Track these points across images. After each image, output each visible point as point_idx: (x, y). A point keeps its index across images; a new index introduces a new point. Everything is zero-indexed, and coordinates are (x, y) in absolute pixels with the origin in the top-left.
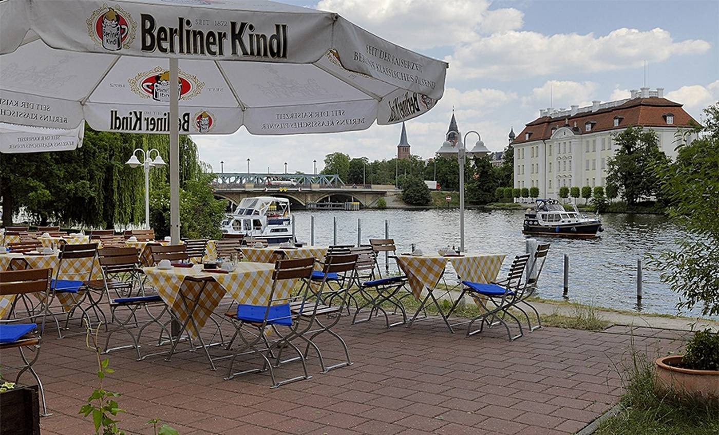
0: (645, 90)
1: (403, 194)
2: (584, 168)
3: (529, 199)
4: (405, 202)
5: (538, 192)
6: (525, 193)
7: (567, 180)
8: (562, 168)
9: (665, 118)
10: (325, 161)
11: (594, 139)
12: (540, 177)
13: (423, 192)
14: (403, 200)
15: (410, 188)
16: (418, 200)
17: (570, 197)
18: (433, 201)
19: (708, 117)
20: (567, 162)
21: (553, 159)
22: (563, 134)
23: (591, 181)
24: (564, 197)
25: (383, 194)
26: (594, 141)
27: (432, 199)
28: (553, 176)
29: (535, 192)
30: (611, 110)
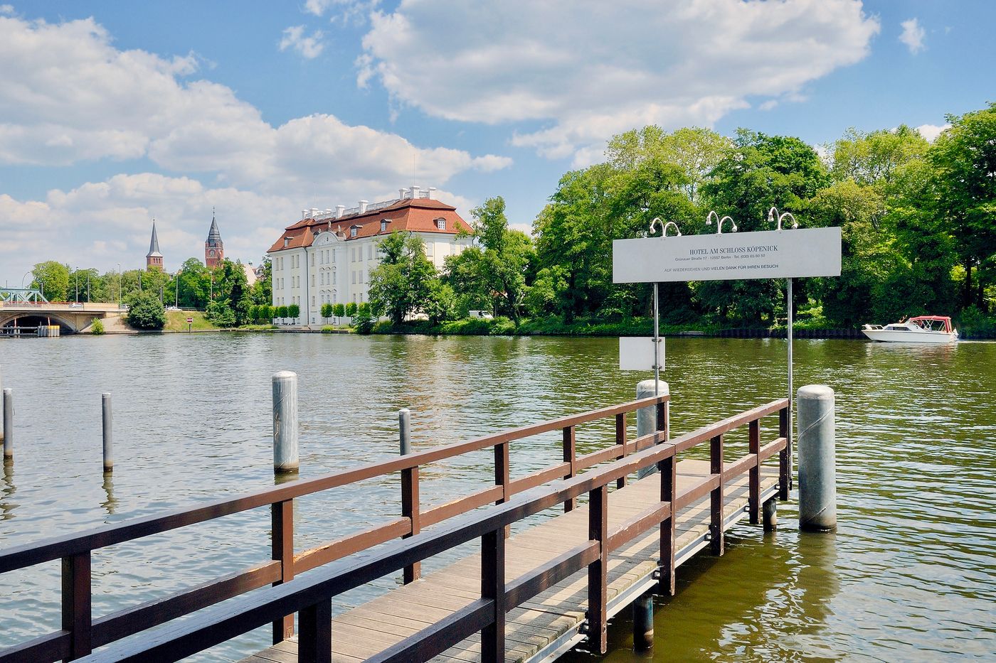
0: (415, 190)
1: (128, 315)
2: (350, 281)
3: (289, 320)
4: (131, 325)
5: (298, 310)
6: (283, 313)
7: (331, 295)
8: (326, 282)
9: (436, 222)
10: (33, 272)
11: (360, 246)
12: (302, 292)
13: (155, 311)
14: (129, 322)
15: (138, 307)
16: (149, 322)
17: (333, 316)
18: (170, 323)
19: (475, 220)
20: (331, 274)
21: (315, 270)
22: (326, 239)
23: (358, 297)
24: (327, 317)
25: (101, 315)
26: (361, 249)
27: (168, 321)
28: (316, 291)
29: (294, 311)
30: (378, 212)
